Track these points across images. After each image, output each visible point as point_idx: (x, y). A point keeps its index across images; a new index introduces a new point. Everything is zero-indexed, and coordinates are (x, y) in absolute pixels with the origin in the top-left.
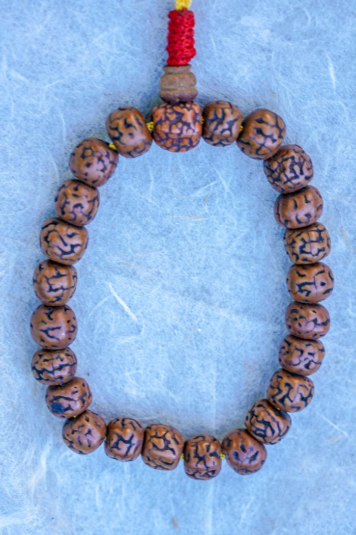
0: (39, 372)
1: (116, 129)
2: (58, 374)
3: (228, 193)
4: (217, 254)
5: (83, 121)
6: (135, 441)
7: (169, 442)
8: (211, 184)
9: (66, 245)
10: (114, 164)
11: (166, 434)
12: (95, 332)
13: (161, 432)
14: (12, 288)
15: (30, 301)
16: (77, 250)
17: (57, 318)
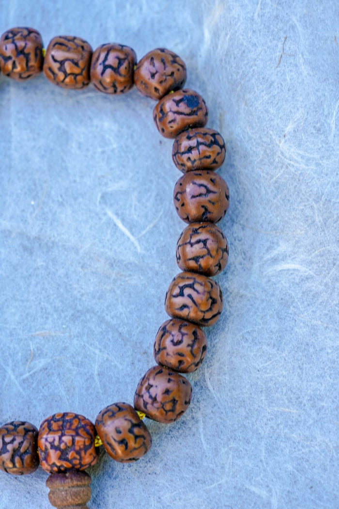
0: (215, 142)
1: (136, 437)
2: (193, 143)
3: (8, 365)
4: (17, 293)
5: (180, 440)
6: (99, 68)
7: (60, 69)
8: (27, 375)
9: (190, 296)
10: (139, 395)
11: (64, 79)
12: (154, 194)
13: (71, 81)
14: (254, 240)
15: (232, 225)
16: (177, 291)
17: (197, 208)
